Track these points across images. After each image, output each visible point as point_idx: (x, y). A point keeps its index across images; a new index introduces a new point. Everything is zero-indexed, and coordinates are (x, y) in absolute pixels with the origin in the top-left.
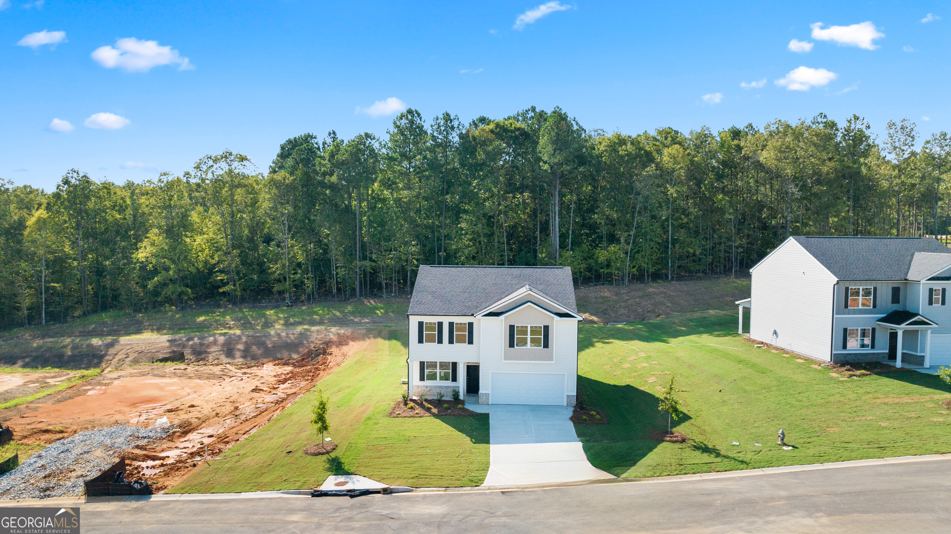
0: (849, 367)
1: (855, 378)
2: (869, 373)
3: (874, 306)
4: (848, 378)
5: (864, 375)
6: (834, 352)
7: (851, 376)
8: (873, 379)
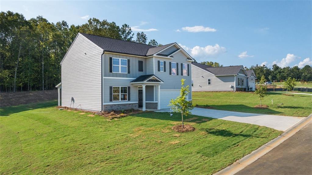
0: (113, 113)
1: (116, 119)
2: (126, 115)
3: (129, 72)
4: (111, 119)
5: (122, 117)
6: (104, 104)
7: (113, 118)
8: (128, 119)
